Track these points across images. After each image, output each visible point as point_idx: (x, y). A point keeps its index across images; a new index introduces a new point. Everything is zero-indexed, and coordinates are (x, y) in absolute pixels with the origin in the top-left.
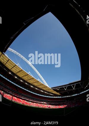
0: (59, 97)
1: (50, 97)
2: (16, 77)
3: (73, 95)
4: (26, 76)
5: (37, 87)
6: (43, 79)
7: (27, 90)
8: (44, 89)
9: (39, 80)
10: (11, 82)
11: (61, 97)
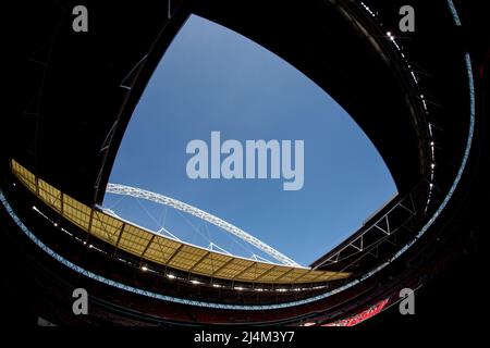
0: (350, 285)
1: (318, 298)
2: (171, 276)
3: (397, 256)
4: (206, 261)
5: (258, 285)
6: (269, 249)
7: (229, 307)
8: (287, 280)
9: (255, 258)
10: (158, 296)
11: (357, 282)
